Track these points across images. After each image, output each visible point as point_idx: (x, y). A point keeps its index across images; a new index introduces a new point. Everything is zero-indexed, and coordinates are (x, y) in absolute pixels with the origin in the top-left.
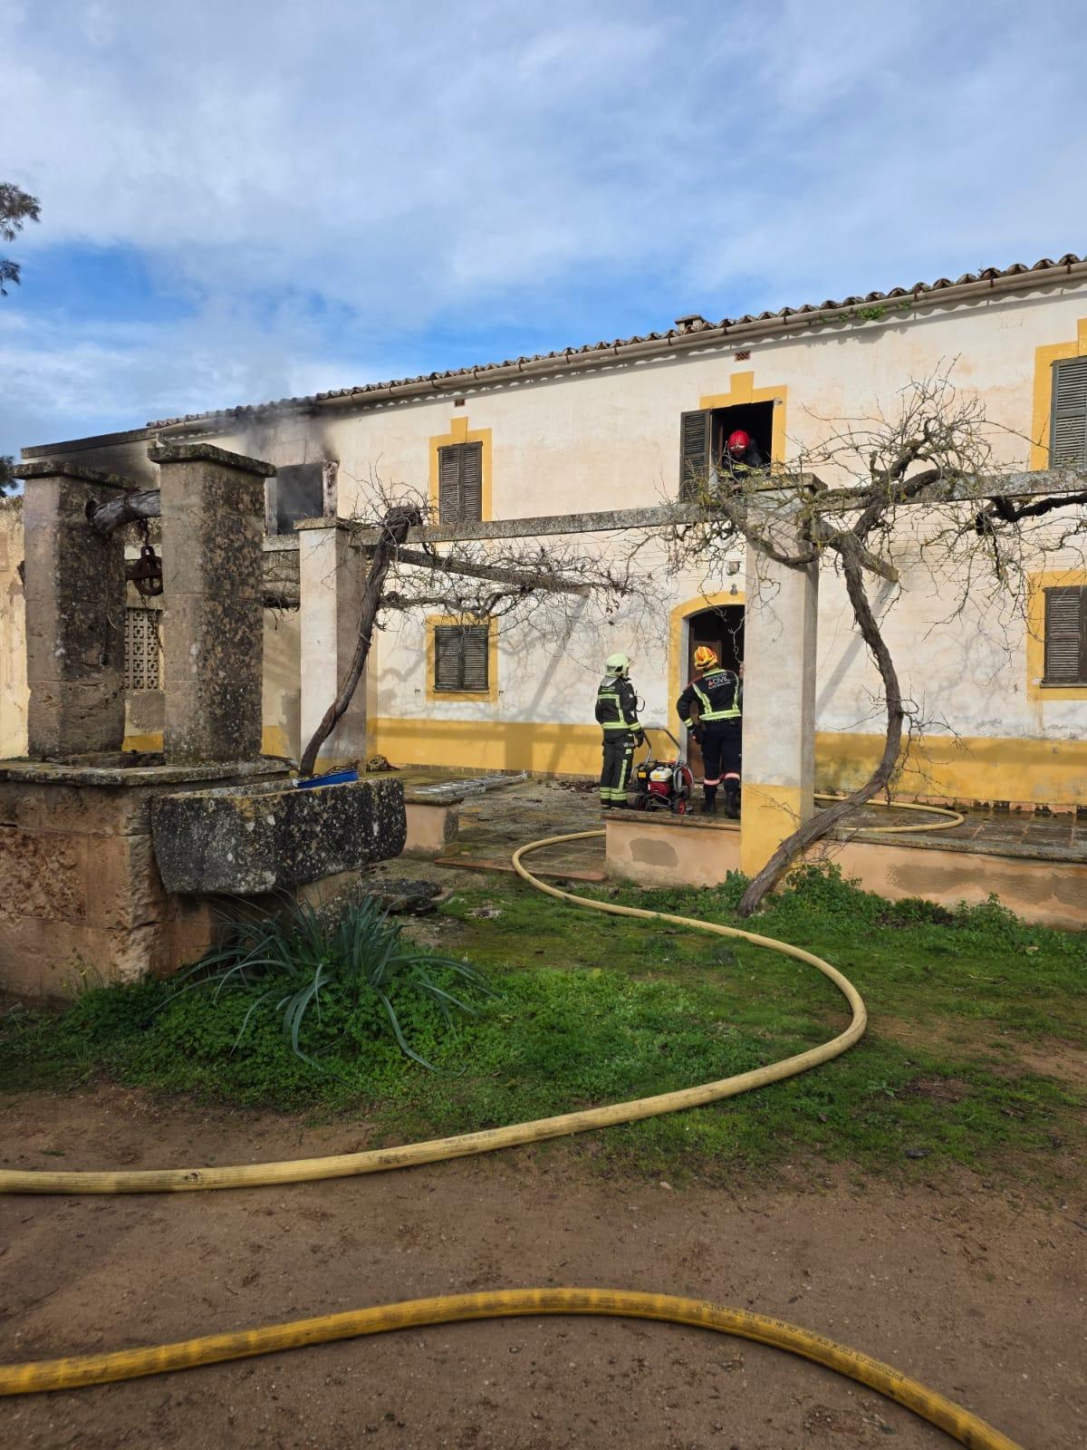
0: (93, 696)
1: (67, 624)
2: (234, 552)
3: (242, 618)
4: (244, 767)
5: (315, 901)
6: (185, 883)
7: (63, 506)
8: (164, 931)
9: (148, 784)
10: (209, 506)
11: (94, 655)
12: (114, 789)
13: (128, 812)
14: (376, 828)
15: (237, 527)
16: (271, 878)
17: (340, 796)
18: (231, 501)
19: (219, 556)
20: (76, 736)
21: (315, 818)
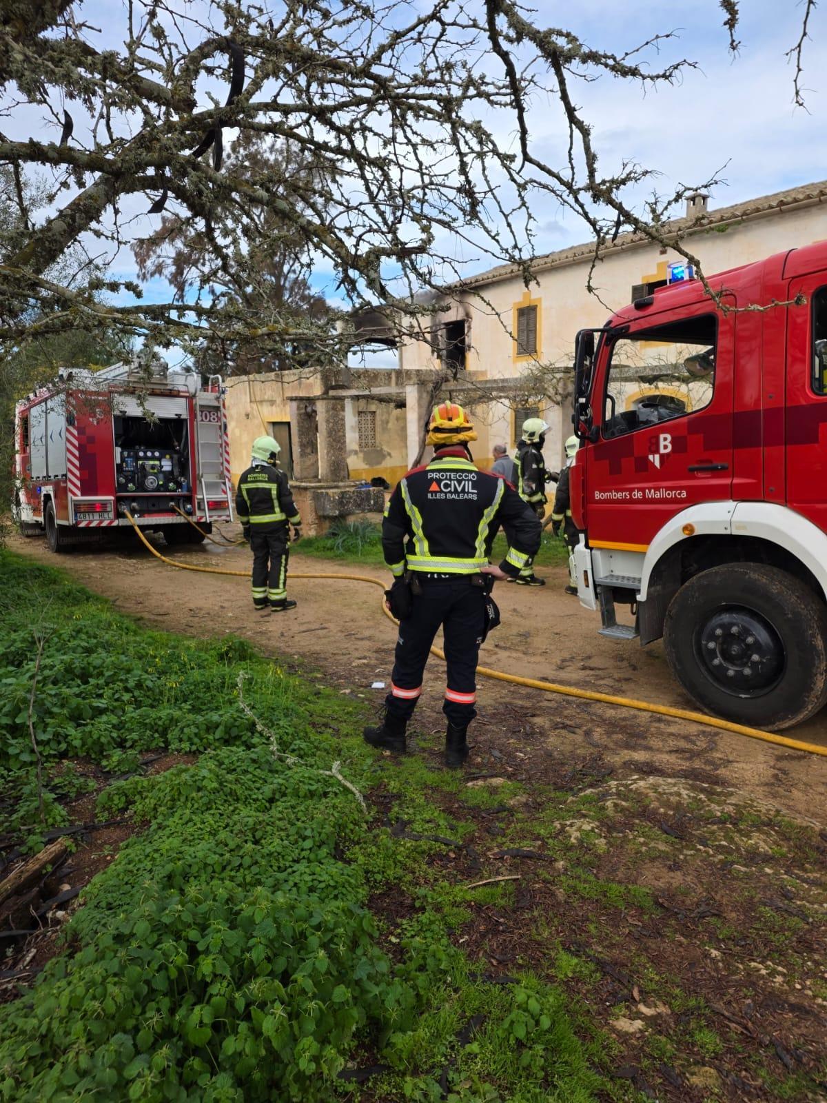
0: (309, 463)
1: (301, 442)
2: (336, 423)
3: (339, 441)
4: (341, 484)
5: (351, 520)
6: (321, 513)
7: (298, 408)
8: (320, 525)
9: (313, 488)
10: (327, 411)
11: (309, 450)
12: (306, 489)
13: (309, 494)
14: (372, 502)
15: (337, 416)
16: (337, 512)
17: (360, 493)
18: (334, 409)
19: (331, 425)
20: (305, 474)
21: (351, 498)
